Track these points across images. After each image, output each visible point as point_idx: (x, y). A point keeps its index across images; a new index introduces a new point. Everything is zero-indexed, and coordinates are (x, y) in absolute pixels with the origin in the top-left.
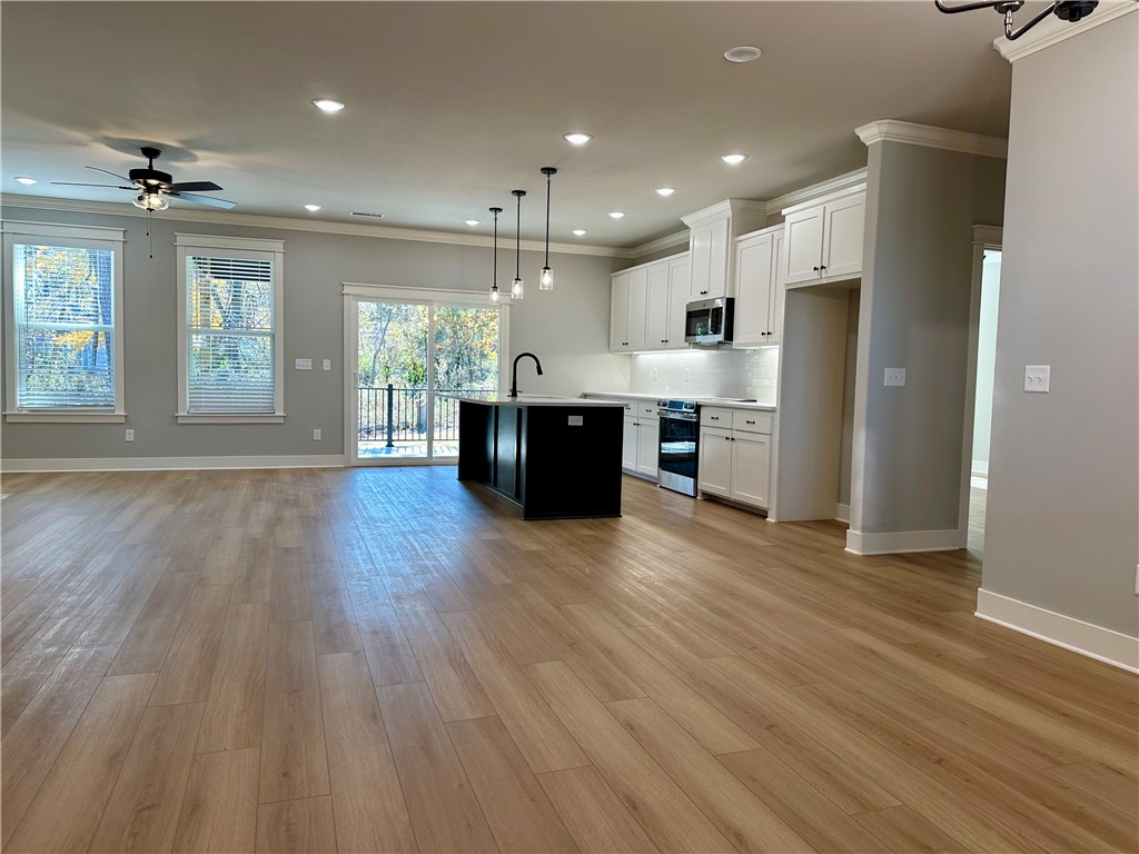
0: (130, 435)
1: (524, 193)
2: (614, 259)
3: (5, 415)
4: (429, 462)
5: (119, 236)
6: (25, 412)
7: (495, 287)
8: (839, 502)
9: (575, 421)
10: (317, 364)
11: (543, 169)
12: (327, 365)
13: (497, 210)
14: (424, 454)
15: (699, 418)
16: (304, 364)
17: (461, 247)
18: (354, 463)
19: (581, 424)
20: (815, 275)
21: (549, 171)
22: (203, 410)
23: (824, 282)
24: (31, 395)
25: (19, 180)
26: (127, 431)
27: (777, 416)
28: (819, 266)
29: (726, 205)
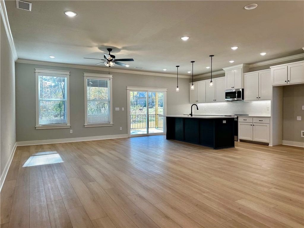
0: (71, 131)
1: (194, 62)
2: (190, 79)
3: (36, 127)
4: (147, 135)
5: (68, 73)
6: (41, 126)
7: (178, 87)
8: (283, 140)
9: (224, 122)
10: (121, 109)
11: (210, 56)
12: (123, 109)
13: (178, 66)
14: (146, 133)
15: (238, 120)
16: (117, 109)
17: (155, 76)
18: (130, 136)
19: (225, 123)
20: (286, 83)
21: (212, 56)
22: (91, 123)
23: (288, 84)
24: (43, 121)
25: (50, 57)
26: (71, 130)
27: (272, 119)
28: (286, 80)
29: (242, 65)
